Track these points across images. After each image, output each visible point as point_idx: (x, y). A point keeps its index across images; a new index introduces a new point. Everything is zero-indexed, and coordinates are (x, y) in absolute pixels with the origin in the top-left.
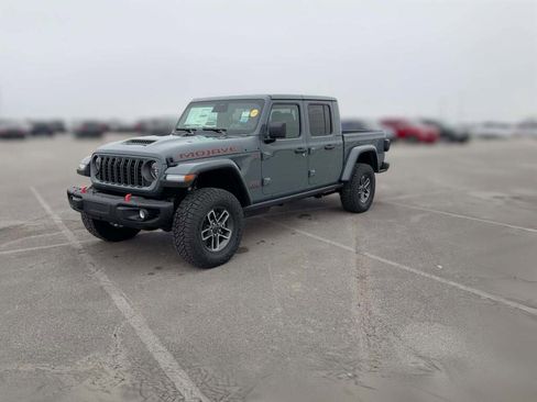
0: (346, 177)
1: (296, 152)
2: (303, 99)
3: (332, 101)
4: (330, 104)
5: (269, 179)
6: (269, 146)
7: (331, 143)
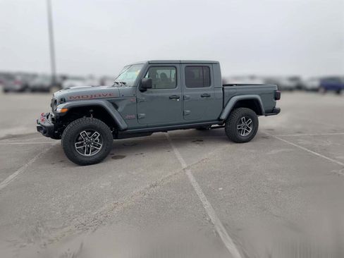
0: (224, 116)
1: (170, 98)
2: (180, 63)
3: (212, 63)
4: (210, 66)
5: (143, 115)
6: (144, 93)
7: (208, 92)
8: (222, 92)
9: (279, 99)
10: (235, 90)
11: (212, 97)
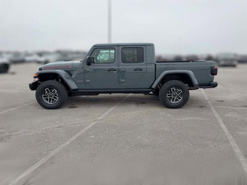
0: (154, 86)
1: (109, 70)
2: (118, 45)
3: (146, 45)
4: (144, 47)
5: (89, 81)
6: (90, 67)
7: (141, 67)
8: (154, 67)
9: (216, 74)
10: (167, 66)
11: (144, 71)
